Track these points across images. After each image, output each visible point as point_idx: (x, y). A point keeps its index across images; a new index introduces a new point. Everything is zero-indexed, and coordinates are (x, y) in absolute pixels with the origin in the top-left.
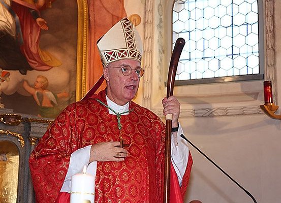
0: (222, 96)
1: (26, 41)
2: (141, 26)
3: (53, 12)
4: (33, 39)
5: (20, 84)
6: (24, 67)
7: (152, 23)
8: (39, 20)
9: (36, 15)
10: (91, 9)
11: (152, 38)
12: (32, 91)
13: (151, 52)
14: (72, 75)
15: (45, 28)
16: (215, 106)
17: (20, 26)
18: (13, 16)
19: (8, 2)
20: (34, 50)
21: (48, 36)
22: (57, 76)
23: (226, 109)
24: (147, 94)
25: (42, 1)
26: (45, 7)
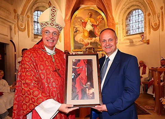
0: (136, 38)
1: (95, 32)
2: (118, 25)
3: (100, 25)
5: (95, 40)
6: (95, 37)
8: (97, 27)
9: (97, 26)
12: (97, 41)
13: (120, 30)
15: (99, 28)
16: (134, 40)
18: (93, 27)
19: (91, 24)
20: (97, 33)
21: (100, 30)
23: (136, 41)
25: (98, 23)
26: (99, 24)
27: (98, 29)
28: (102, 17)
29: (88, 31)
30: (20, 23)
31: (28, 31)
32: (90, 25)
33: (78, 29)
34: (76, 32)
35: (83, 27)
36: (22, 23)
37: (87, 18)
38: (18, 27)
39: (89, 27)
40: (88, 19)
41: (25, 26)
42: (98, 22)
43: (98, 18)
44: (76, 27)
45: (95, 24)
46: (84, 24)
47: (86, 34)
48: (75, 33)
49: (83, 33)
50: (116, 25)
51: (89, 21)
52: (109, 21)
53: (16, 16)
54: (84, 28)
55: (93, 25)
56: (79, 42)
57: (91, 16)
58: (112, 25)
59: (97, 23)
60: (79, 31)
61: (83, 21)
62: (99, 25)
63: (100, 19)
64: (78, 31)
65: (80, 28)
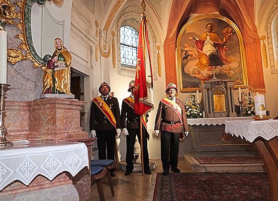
1: (221, 55)
2: (266, 39)
4: (223, 54)
6: (222, 65)
7: (271, 37)
8: (224, 47)
9: (223, 45)
10: (244, 38)
11: (272, 43)
12: (225, 72)
14: (240, 63)
15: (227, 49)
17: (218, 51)
18: (215, 48)
20: (224, 58)
21: (229, 52)
22: (234, 65)
24: (272, 64)
25: (224, 40)
26: (226, 42)
27: (226, 51)
28: (233, 30)
29: (208, 55)
30: (102, 43)
31: (114, 57)
32: (211, 44)
33: (190, 53)
34: (186, 58)
35: (198, 50)
36: (105, 43)
37: (205, 34)
38: (100, 50)
39: (208, 49)
40: (207, 35)
41: (109, 50)
42: (224, 38)
43: (224, 32)
44: (186, 49)
45: (220, 42)
46: (200, 44)
47: (204, 61)
48: (184, 59)
49: (199, 58)
50: (262, 42)
51: (208, 37)
52: (246, 35)
53: (98, 32)
54: (200, 51)
55: (215, 45)
56: (192, 75)
57: (211, 30)
58: (252, 41)
59: (222, 40)
60: (191, 56)
61: (197, 39)
62: (227, 44)
63: (228, 33)
64: (189, 57)
65: (193, 51)
